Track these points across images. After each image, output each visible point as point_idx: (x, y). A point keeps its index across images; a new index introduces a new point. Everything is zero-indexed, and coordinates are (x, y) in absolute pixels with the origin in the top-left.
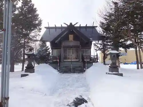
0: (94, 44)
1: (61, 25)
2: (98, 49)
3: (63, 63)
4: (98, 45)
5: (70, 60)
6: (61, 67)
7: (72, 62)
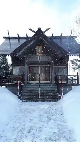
0: (72, 61)
1: (27, 35)
2: (76, 67)
3: (28, 85)
4: (76, 63)
5: (38, 82)
6: (23, 91)
7: (40, 85)
